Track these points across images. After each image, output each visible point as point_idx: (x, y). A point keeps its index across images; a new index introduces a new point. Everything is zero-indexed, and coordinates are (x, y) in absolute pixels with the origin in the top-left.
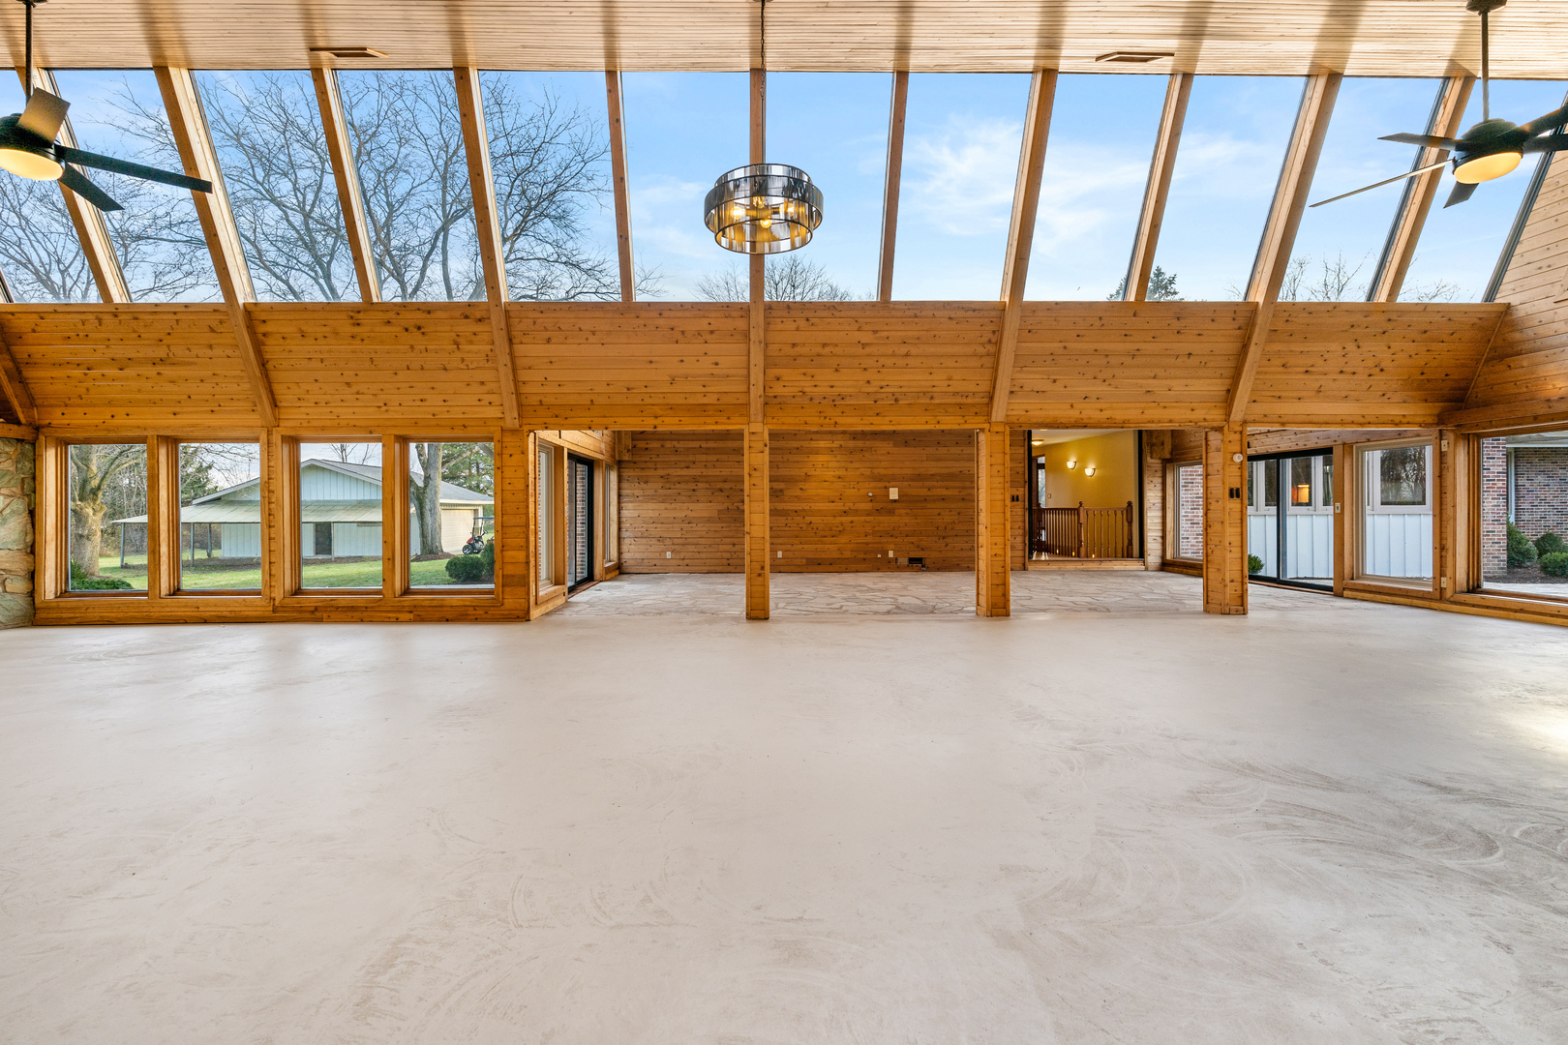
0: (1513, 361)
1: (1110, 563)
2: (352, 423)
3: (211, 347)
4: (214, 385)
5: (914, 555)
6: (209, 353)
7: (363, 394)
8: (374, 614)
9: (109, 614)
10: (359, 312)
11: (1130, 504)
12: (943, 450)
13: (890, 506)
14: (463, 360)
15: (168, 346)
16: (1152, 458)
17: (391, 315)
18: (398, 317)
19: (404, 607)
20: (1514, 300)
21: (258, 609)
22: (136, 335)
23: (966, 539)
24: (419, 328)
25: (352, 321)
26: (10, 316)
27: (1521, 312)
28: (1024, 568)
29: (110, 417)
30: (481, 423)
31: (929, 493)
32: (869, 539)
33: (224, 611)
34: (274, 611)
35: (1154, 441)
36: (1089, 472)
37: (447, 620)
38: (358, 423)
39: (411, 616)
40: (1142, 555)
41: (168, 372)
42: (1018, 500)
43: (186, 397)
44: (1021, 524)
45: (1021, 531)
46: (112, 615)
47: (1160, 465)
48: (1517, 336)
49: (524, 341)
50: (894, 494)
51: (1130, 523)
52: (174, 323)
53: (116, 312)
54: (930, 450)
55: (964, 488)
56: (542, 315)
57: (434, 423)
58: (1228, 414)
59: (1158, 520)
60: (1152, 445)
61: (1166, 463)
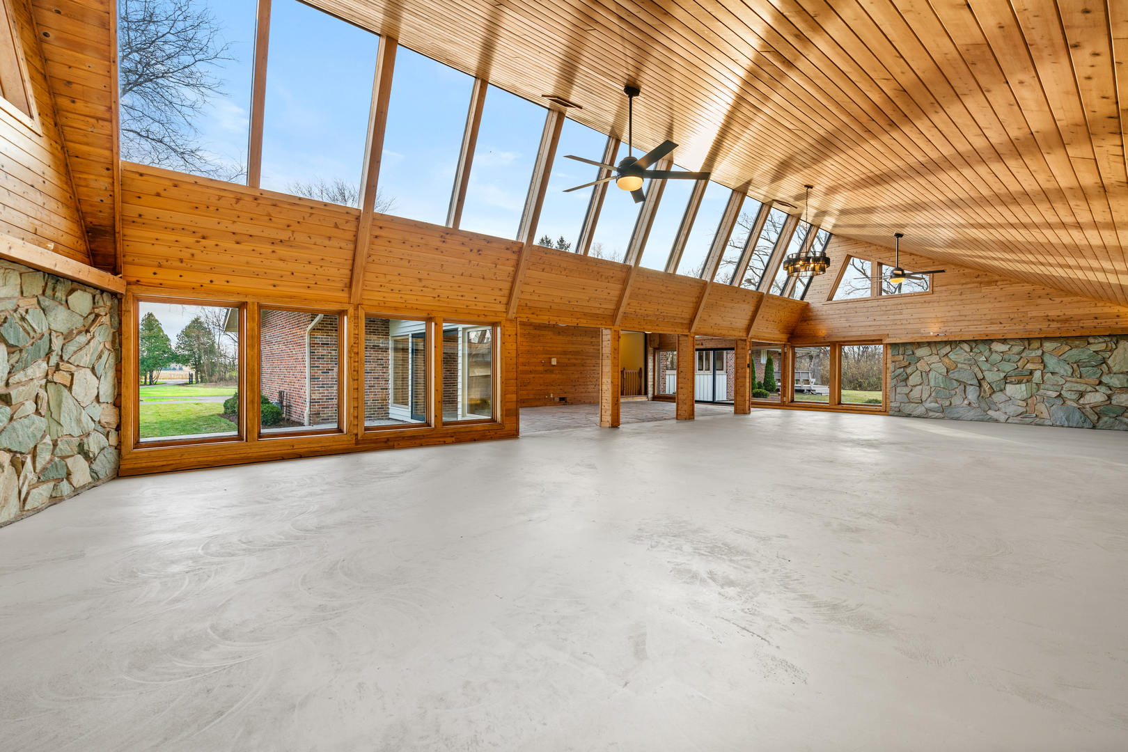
0: (810, 322)
1: (634, 398)
2: (415, 307)
3: (330, 238)
4: (318, 267)
5: (562, 396)
6: (326, 242)
7: (427, 287)
8: (428, 440)
9: (206, 459)
10: (447, 234)
11: (641, 369)
12: (574, 338)
13: (552, 368)
14: (495, 274)
15: (293, 231)
16: (650, 347)
17: (467, 240)
18: (471, 242)
19: (448, 433)
20: (810, 301)
21: (344, 443)
22: (268, 218)
24: (479, 251)
25: (441, 239)
26: (137, 176)
27: (812, 306)
29: (209, 282)
30: (494, 314)
31: (569, 362)
32: (542, 388)
33: (315, 447)
34: (356, 444)
35: (652, 339)
37: (475, 440)
38: (419, 307)
39: (453, 439)
40: (646, 393)
41: (282, 251)
43: (290, 273)
46: (210, 459)
48: (810, 314)
49: (531, 268)
50: (554, 362)
51: (641, 378)
52: (307, 216)
53: (260, 198)
54: (569, 338)
55: (583, 359)
56: (546, 255)
57: (467, 311)
58: (748, 335)
59: (652, 377)
60: (650, 341)
61: (655, 349)
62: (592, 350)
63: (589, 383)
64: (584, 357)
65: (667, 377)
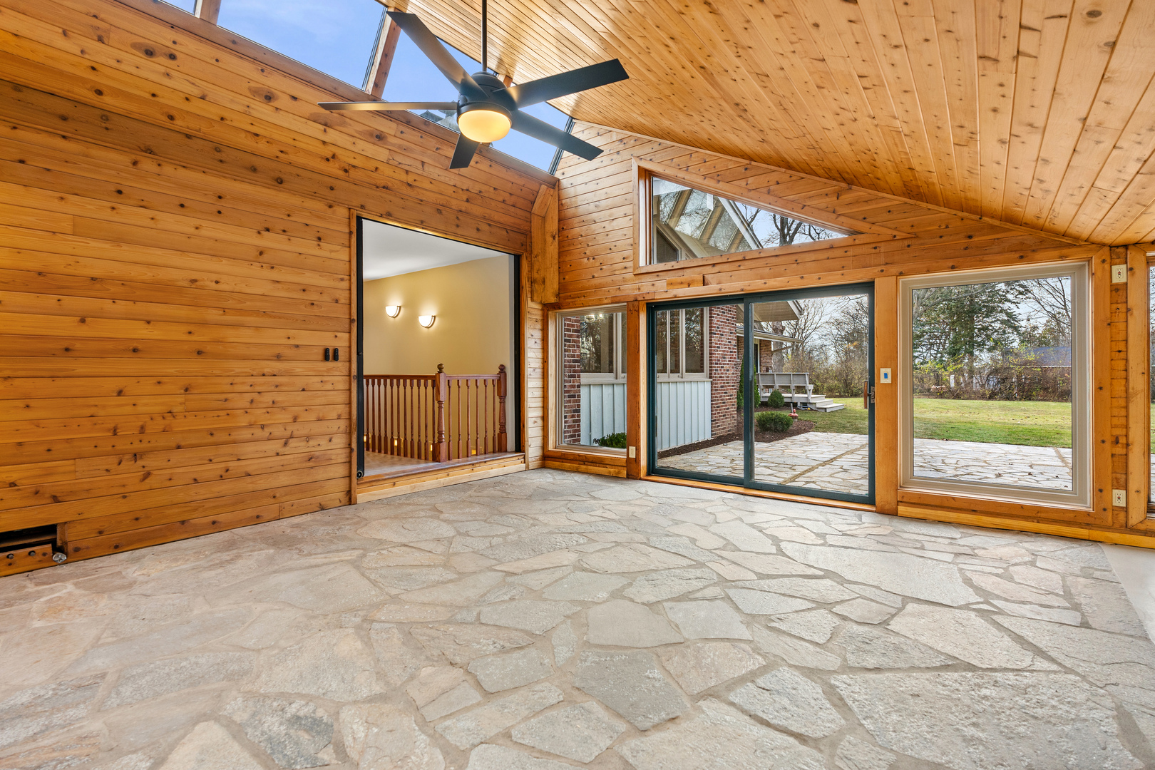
1: (484, 466)
11: (502, 368)
16: (532, 300)
23: (209, 452)
28: (350, 499)
31: (83, 331)
35: (536, 275)
36: (425, 320)
40: (520, 447)
42: (336, 358)
44: (342, 409)
45: (342, 424)
47: (540, 313)
51: (503, 398)
55: (204, 324)
59: (538, 393)
60: (533, 282)
61: (547, 308)
62: (265, 288)
63: (246, 434)
64: (213, 315)
65: (584, 392)
